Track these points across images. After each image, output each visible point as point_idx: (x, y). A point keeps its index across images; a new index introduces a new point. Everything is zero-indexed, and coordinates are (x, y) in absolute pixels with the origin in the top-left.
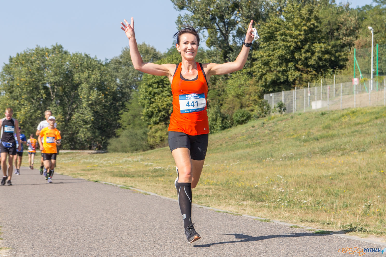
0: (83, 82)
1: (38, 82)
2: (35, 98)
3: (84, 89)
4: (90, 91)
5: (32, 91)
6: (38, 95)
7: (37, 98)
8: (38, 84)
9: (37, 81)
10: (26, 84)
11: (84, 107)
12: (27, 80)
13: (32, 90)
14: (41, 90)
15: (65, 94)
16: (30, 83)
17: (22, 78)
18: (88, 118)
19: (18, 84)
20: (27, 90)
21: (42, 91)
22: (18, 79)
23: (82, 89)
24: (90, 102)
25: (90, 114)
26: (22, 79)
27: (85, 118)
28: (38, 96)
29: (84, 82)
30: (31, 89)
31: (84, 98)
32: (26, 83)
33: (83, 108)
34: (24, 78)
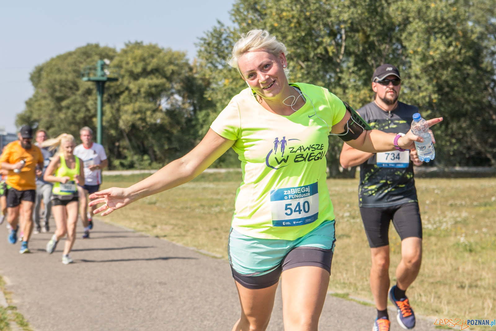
0: (411, 19)
1: (315, 22)
2: (312, 55)
3: (415, 35)
4: (428, 39)
5: (302, 40)
6: (315, 49)
7: (316, 55)
8: (315, 26)
9: (313, 19)
10: (292, 25)
11: (412, 74)
12: (293, 17)
13: (304, 37)
14: (323, 37)
15: (370, 48)
16: (299, 23)
17: (283, 11)
18: (424, 97)
19: (276, 25)
20: (294, 38)
21: (327, 40)
22: (274, 14)
23: (411, 34)
24: (430, 62)
25: (430, 87)
26: (284, 14)
27: (416, 98)
28: (319, 51)
29: (414, 19)
30: (303, 34)
31: (416, 52)
32: (291, 22)
33: (410, 77)
34: (288, 11)
